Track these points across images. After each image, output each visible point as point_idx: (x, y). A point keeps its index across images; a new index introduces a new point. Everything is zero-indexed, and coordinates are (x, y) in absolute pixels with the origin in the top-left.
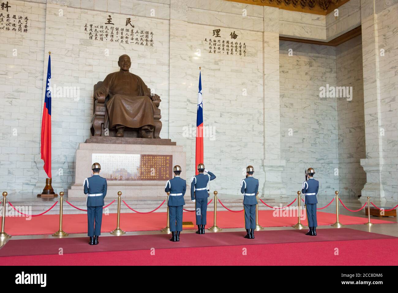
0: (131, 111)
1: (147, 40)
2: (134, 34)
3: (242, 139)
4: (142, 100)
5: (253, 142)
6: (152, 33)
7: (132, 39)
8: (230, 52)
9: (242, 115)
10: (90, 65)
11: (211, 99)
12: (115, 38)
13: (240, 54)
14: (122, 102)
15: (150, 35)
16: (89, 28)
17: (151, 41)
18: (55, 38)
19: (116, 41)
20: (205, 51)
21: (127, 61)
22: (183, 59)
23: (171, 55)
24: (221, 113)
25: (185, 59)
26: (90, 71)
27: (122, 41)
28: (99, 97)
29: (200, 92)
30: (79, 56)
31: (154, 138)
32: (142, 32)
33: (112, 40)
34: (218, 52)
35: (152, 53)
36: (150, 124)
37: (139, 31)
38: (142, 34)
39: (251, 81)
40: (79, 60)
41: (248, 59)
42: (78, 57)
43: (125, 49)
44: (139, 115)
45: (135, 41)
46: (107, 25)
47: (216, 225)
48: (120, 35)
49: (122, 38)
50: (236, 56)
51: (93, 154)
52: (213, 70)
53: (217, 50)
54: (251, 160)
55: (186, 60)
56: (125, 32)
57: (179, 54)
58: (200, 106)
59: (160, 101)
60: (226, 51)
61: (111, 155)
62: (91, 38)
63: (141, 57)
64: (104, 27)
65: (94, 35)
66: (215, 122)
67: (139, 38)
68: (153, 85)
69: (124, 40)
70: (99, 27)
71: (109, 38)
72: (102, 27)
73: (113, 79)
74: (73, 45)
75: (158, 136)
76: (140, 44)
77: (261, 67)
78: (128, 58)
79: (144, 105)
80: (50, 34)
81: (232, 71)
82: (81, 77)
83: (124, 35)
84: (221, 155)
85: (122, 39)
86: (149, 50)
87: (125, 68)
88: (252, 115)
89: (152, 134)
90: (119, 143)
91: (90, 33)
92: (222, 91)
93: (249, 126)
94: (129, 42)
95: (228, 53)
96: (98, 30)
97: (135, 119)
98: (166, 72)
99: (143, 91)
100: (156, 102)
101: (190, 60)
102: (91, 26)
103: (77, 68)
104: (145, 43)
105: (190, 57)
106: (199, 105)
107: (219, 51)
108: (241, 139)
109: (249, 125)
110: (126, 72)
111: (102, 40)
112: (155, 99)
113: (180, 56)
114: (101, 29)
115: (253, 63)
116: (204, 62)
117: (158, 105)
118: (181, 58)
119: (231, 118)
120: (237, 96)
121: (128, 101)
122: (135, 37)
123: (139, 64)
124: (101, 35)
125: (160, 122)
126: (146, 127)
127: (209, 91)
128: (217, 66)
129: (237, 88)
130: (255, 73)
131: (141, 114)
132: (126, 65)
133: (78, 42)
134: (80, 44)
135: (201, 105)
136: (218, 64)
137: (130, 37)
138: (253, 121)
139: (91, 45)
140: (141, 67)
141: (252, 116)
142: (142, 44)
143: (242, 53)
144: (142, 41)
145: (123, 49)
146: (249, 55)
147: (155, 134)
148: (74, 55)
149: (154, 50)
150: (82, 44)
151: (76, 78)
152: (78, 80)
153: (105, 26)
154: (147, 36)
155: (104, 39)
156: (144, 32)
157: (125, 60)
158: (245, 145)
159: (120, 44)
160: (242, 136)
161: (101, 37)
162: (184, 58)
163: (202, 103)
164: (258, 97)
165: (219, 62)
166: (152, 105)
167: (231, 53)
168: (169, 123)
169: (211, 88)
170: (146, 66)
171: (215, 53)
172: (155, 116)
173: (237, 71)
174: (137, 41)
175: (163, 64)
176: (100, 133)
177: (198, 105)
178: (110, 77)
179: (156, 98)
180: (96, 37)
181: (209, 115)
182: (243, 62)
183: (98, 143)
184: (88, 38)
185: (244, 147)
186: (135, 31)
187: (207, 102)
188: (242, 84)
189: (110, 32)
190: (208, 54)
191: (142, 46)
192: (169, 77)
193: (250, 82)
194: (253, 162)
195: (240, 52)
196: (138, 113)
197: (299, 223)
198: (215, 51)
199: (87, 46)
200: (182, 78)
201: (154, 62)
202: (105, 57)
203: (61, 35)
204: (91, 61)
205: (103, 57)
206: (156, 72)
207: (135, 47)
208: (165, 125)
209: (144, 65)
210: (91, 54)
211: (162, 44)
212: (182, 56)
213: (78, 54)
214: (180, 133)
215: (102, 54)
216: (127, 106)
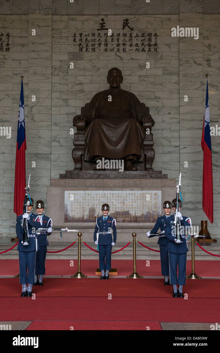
0: (114, 139)
1: (149, 45)
2: (133, 38)
6: (156, 35)
7: (131, 45)
10: (80, 84)
12: (110, 47)
15: (153, 38)
16: (78, 39)
17: (156, 45)
18: (40, 55)
19: (110, 50)
21: (116, 75)
23: (182, 60)
26: (82, 91)
27: (118, 49)
28: (78, 123)
30: (68, 74)
31: (146, 170)
32: (143, 35)
33: (106, 50)
35: (156, 60)
37: (140, 34)
38: (144, 38)
40: (67, 79)
42: (67, 75)
43: (122, 59)
44: (123, 142)
45: (134, 48)
46: (99, 31)
48: (115, 42)
49: (118, 46)
51: (66, 192)
55: (202, 65)
56: (121, 38)
57: (192, 58)
61: (86, 192)
62: (81, 50)
63: (143, 66)
64: (97, 35)
65: (85, 46)
67: (140, 43)
68: (159, 102)
69: (121, 47)
70: (90, 35)
71: (103, 47)
72: (93, 35)
73: (100, 99)
74: (61, 61)
75: (151, 167)
76: (141, 50)
79: (128, 130)
80: (33, 51)
82: (71, 99)
83: (121, 42)
85: (117, 48)
86: (152, 57)
87: (115, 85)
89: (143, 165)
90: (96, 178)
91: (80, 44)
94: (127, 50)
96: (89, 38)
97: (118, 148)
98: (175, 83)
99: (136, 112)
100: (147, 124)
102: (81, 35)
103: (66, 89)
104: (147, 48)
110: (116, 89)
111: (94, 51)
113: (193, 61)
114: (93, 38)
118: (195, 63)
121: (109, 126)
122: (134, 42)
123: (140, 76)
124: (93, 45)
125: (153, 150)
126: (131, 157)
131: (125, 141)
132: (115, 80)
133: (66, 57)
134: (69, 59)
137: (128, 43)
139: (82, 59)
140: (143, 80)
142: (143, 50)
144: (143, 47)
145: (120, 59)
147: (147, 165)
148: (62, 72)
149: (159, 56)
151: (64, 100)
152: (67, 103)
153: (96, 32)
154: (150, 40)
155: (97, 50)
156: (145, 35)
159: (116, 53)
161: (93, 47)
162: (198, 63)
166: (139, 129)
168: (180, 149)
170: (149, 78)
172: (145, 143)
174: (137, 47)
175: (171, 74)
178: (97, 97)
179: (147, 120)
180: (87, 49)
183: (72, 179)
184: (78, 51)
186: (134, 34)
189: (103, 39)
191: (143, 53)
192: (179, 90)
196: (120, 141)
199: (76, 60)
200: (196, 89)
201: (160, 72)
202: (98, 72)
203: (46, 51)
204: (82, 79)
205: (96, 72)
206: (161, 85)
207: (135, 55)
208: (175, 152)
209: (145, 78)
210: (82, 70)
211: (170, 47)
212: (196, 60)
213: (67, 71)
214: (195, 161)
215: (95, 69)
216: (107, 133)
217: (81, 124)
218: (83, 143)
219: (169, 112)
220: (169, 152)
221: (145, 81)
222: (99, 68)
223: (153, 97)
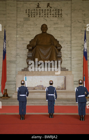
1: (58, 14)
2: (51, 11)
4: (50, 48)
6: (61, 10)
7: (51, 15)
10: (29, 31)
12: (41, 15)
14: (40, 49)
15: (60, 11)
16: (28, 11)
17: (61, 14)
18: (11, 19)
19: (42, 17)
23: (72, 21)
25: (80, 22)
26: (29, 34)
28: (29, 48)
30: (23, 27)
32: (56, 10)
33: (40, 17)
37: (54, 10)
38: (56, 11)
40: (23, 29)
43: (46, 21)
44: (49, 56)
45: (52, 16)
46: (37, 9)
48: (44, 13)
56: (46, 11)
59: (62, 47)
61: (33, 77)
62: (29, 16)
63: (56, 24)
64: (36, 10)
65: (31, 15)
67: (54, 14)
69: (46, 15)
70: (33, 10)
71: (38, 15)
72: (34, 10)
73: (38, 38)
74: (20, 21)
80: (9, 17)
83: (46, 13)
86: (60, 20)
87: (44, 31)
91: (29, 14)
94: (49, 17)
96: (32, 12)
98: (70, 31)
100: (59, 48)
102: (29, 10)
103: (22, 33)
104: (57, 16)
110: (45, 33)
113: (77, 21)
114: (34, 11)
117: (59, 50)
122: (52, 13)
123: (54, 28)
124: (34, 15)
125: (61, 59)
133: (22, 20)
137: (49, 14)
139: (29, 20)
140: (56, 29)
142: (56, 17)
144: (56, 15)
148: (21, 26)
149: (62, 19)
150: (25, 20)
151: (22, 38)
153: (36, 9)
154: (59, 12)
155: (36, 17)
156: (57, 10)
159: (44, 18)
170: (58, 28)
172: (58, 56)
175: (68, 27)
178: (36, 37)
179: (59, 46)
189: (38, 12)
192: (71, 34)
196: (48, 55)
199: (27, 21)
200: (79, 33)
201: (63, 26)
203: (14, 17)
204: (29, 29)
206: (64, 31)
207: (52, 19)
208: (69, 60)
210: (29, 25)
211: (67, 15)
212: (79, 20)
215: (35, 25)
216: (42, 51)
217: (31, 48)
218: (31, 56)
219: (67, 43)
220: (67, 60)
222: (37, 24)
223: (60, 37)
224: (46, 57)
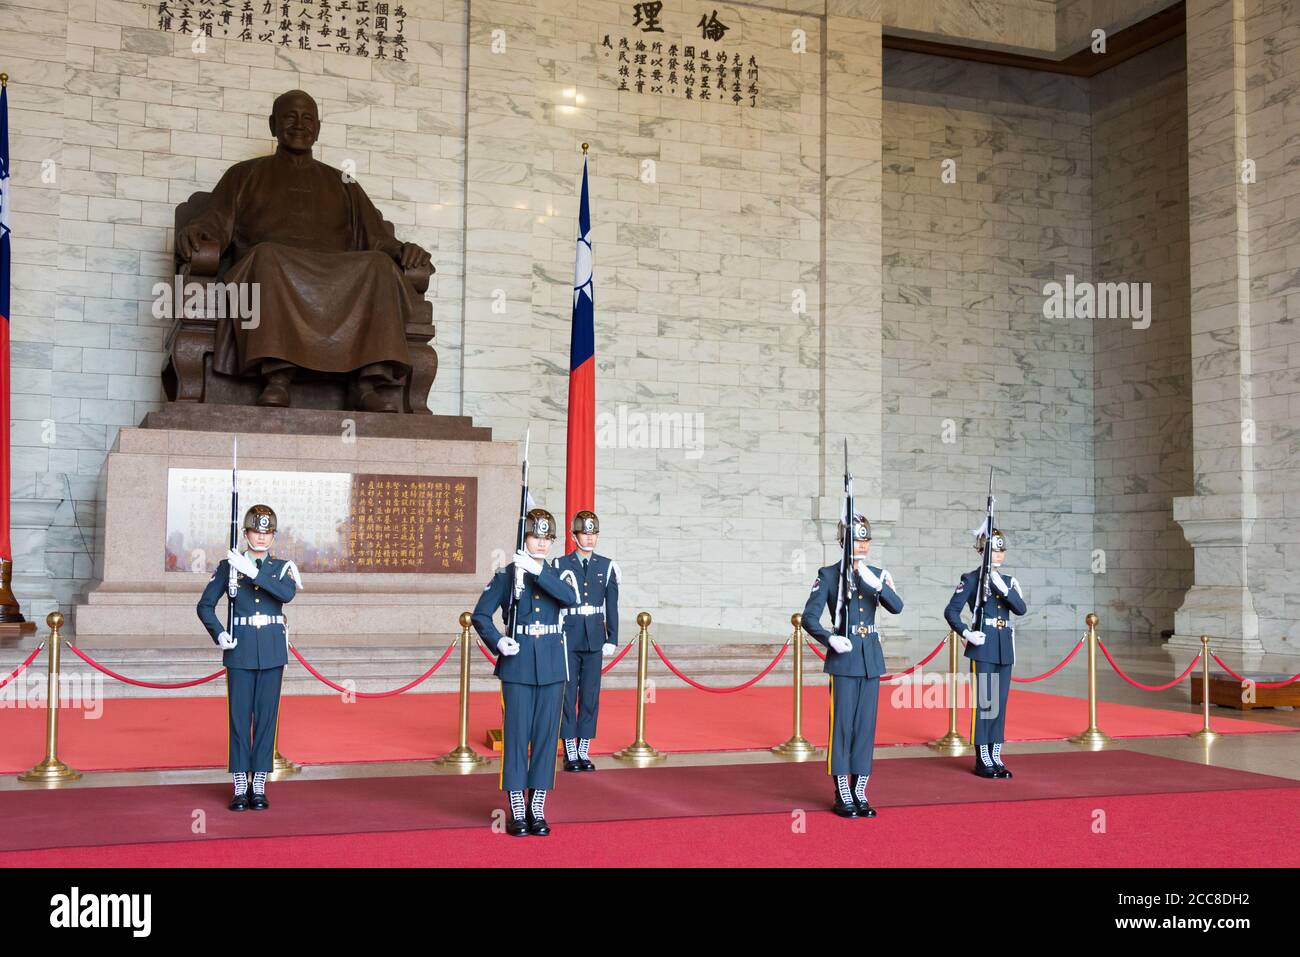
0: (321, 309)
1: (381, 38)
2: (332, 11)
3: (738, 418)
4: (363, 265)
5: (781, 430)
6: (399, 11)
7: (325, 32)
8: (697, 90)
9: (741, 330)
10: (160, 130)
11: (624, 267)
12: (257, 27)
13: (737, 98)
14: (286, 272)
15: (392, 19)
17: (399, 40)
18: (24, 22)
19: (260, 37)
20: (603, 84)
21: (303, 115)
22: (518, 113)
23: (475, 95)
24: (664, 319)
25: (526, 114)
26: (163, 153)
27: (285, 37)
28: (197, 251)
29: (582, 239)
30: (118, 93)
31: (409, 410)
32: (363, 6)
33: (246, 35)
34: (653, 89)
35: (399, 86)
36: (391, 356)
37: (353, 2)
38: (364, 15)
39: (775, 202)
40: (116, 111)
41: (764, 116)
42: (116, 96)
43: (295, 70)
44: (352, 323)
45: (334, 40)
47: (644, 739)
48: (277, 15)
49: (284, 28)
50: (719, 106)
51: (172, 471)
52: (634, 156)
53: (649, 81)
54: (772, 498)
55: (531, 117)
56: (295, 6)
57: (504, 94)
58: (583, 294)
59: (432, 270)
60: (682, 87)
62: (166, 23)
63: (358, 100)
65: (178, 13)
66: (640, 355)
67: (352, 30)
68: (404, 210)
69: (295, 34)
71: (236, 25)
73: (249, 185)
74: (96, 50)
75: (423, 402)
76: (354, 50)
77: (813, 150)
78: (310, 104)
79: (367, 286)
81: (705, 161)
82: (126, 176)
83: (294, 17)
84: (661, 479)
85: (284, 33)
86: (388, 76)
87: (298, 144)
88: (779, 330)
89: (398, 396)
90: (270, 431)
91: (163, 7)
92: (665, 235)
93: (766, 371)
94: (312, 43)
95: (689, 92)
97: (334, 338)
98: (454, 161)
99: (365, 233)
100: (415, 273)
101: (545, 117)
103: (111, 142)
104: (372, 47)
105: (544, 106)
106: (581, 288)
107: (657, 84)
108: (735, 418)
109: (768, 368)
110: (301, 158)
111: (209, 33)
112: (411, 261)
113: (507, 101)
115: (785, 132)
116: (599, 124)
117: (421, 287)
118: (513, 109)
119: (701, 339)
120: (723, 257)
122: (335, 24)
123: (348, 127)
124: (204, 15)
125: (431, 351)
126: (378, 371)
127: (618, 237)
128: (646, 141)
129: (722, 226)
130: (791, 171)
131: (357, 320)
132: (301, 130)
133: (115, 41)
134: (124, 47)
135: (587, 290)
136: (651, 134)
137: (317, 24)
138: (781, 351)
139: (167, 53)
140: (358, 140)
141: (777, 334)
142: (362, 51)
143: (744, 94)
144: (362, 41)
145: (290, 68)
146: (770, 100)
147: (411, 397)
148: (101, 87)
149: (408, 75)
150: (128, 49)
151: (105, 176)
152: (114, 186)
154: (381, 23)
155: (216, 31)
156: (369, 6)
157: (296, 113)
158: (751, 442)
159: (277, 50)
160: (740, 408)
161: (206, 21)
162: (522, 109)
163: (590, 281)
164: (801, 262)
165: (656, 128)
166: (400, 286)
167: (704, 95)
168: (463, 355)
169: (624, 225)
170: (375, 135)
171: (640, 90)
172: (411, 329)
173: (722, 162)
174: (343, 40)
175: (442, 131)
176: (199, 390)
177: (576, 289)
178: (238, 176)
179: (416, 259)
180: (185, 23)
181: (617, 325)
182: (748, 127)
183: (191, 429)
184: (155, 26)
185: (747, 450)
186: (335, 1)
187: (611, 279)
188: (742, 212)
189: (238, 1)
190: (615, 93)
191: (361, 58)
192: (465, 182)
193: (771, 203)
194: (782, 506)
195: (737, 90)
196: (343, 319)
197: (954, 731)
198: (640, 85)
199: (151, 54)
200: (513, 184)
201: (410, 122)
202: (220, 100)
203: (50, 12)
204: (164, 115)
205: (212, 98)
206: (413, 160)
207: (335, 61)
208: (449, 363)
209: (368, 134)
210: (166, 87)
211: (440, 53)
212: (517, 100)
213: (114, 85)
214: (506, 393)
215: (208, 88)
216: (302, 288)
217: (208, 255)
219: (436, 243)
221: (363, 143)
222: (222, 88)
223: (386, 193)
224: (330, 332)
